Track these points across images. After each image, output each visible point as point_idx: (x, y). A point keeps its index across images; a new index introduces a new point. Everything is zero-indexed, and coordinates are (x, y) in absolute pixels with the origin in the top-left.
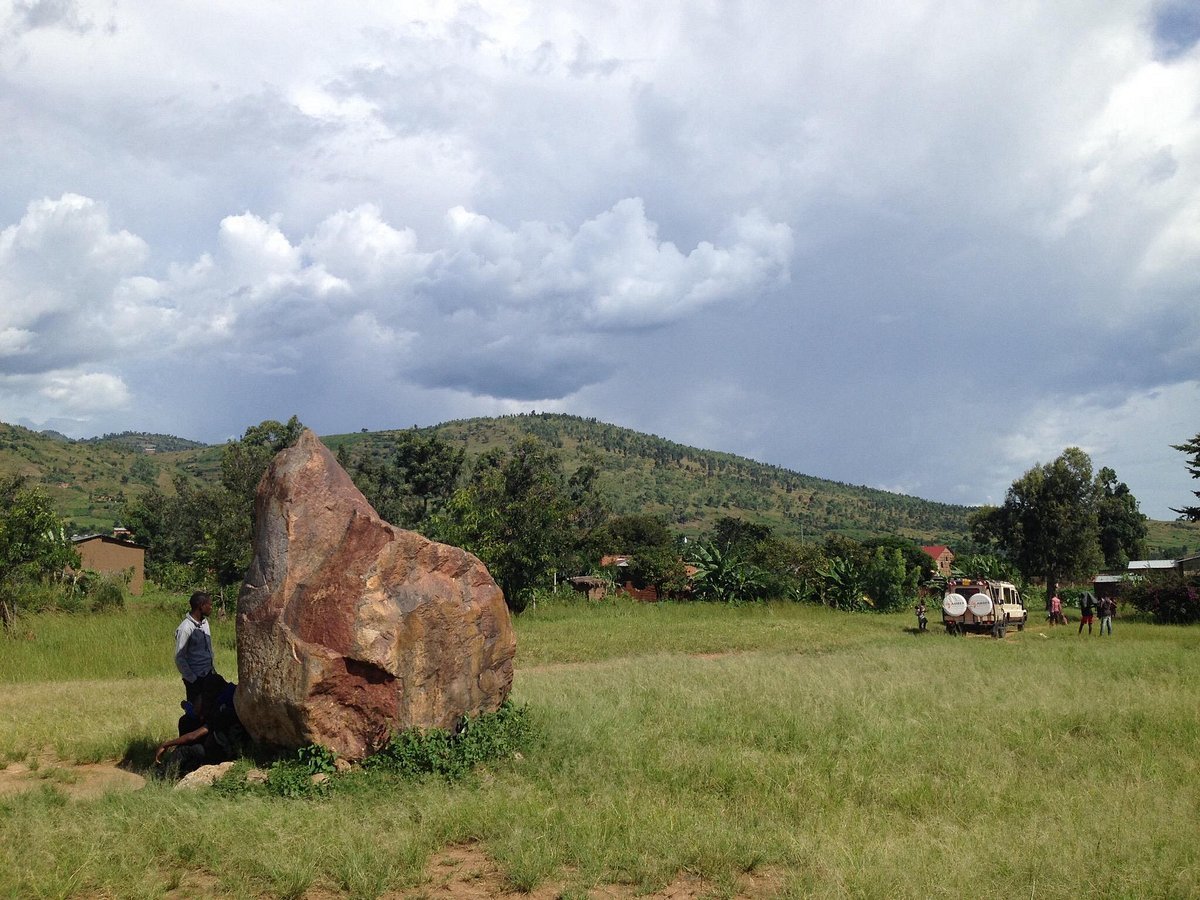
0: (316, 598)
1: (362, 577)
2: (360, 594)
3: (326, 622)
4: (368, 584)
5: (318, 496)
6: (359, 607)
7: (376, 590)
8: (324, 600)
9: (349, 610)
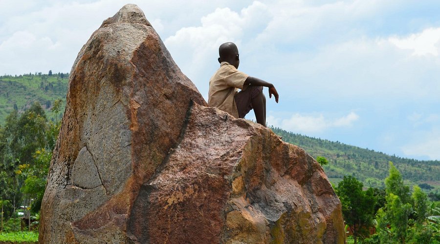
0: (170, 201)
1: (226, 177)
2: (226, 198)
3: (185, 231)
4: (234, 185)
5: (157, 81)
6: (226, 214)
7: (240, 194)
8: (182, 204)
9: (214, 217)
